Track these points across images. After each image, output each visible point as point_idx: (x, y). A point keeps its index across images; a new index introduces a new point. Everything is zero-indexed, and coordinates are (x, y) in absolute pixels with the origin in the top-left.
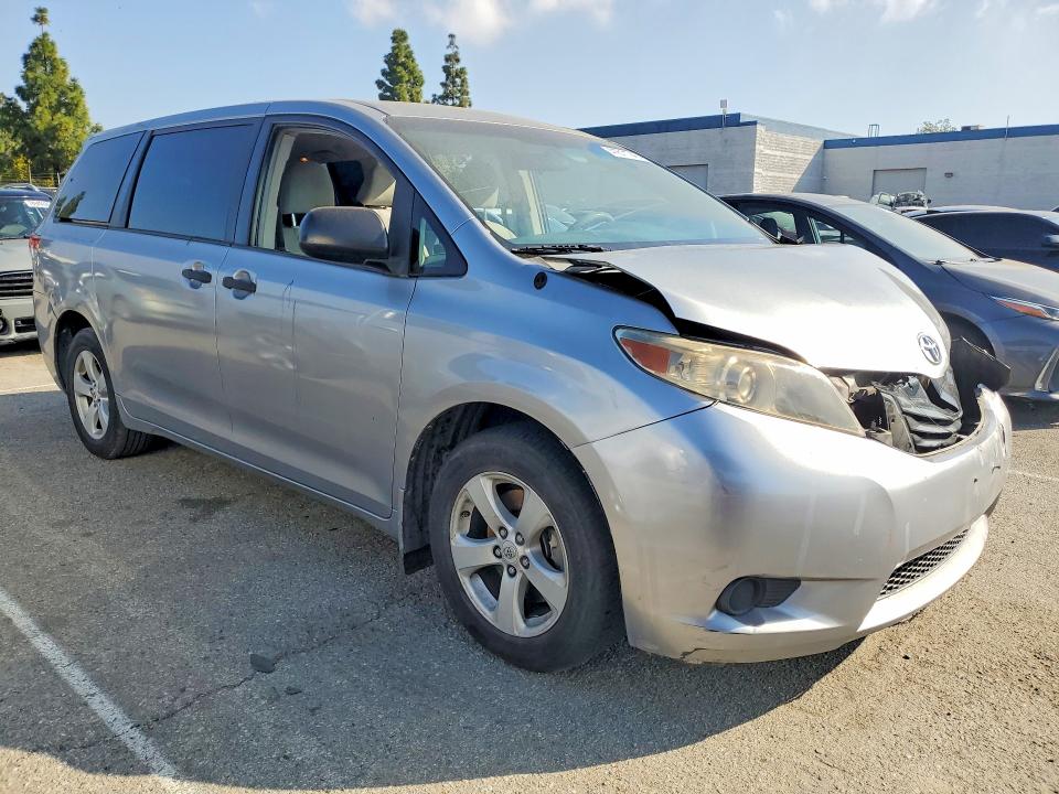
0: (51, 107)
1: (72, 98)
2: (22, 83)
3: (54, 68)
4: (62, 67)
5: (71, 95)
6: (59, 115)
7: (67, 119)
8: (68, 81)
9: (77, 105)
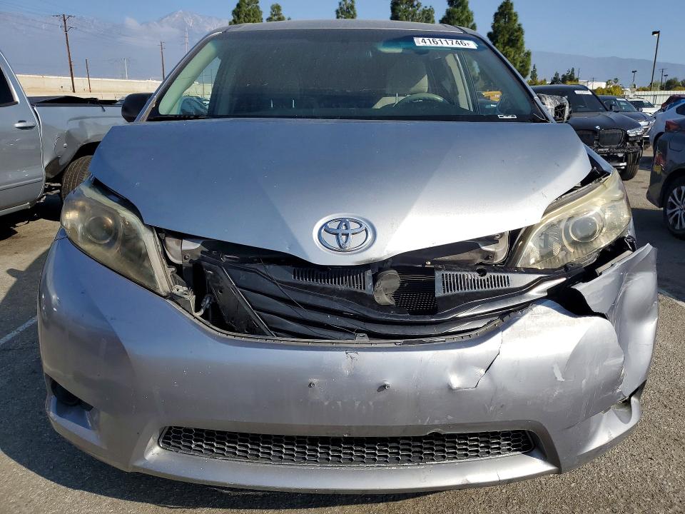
0: (504, 43)
1: (517, 37)
2: (491, 30)
3: (510, 19)
4: (514, 18)
5: (516, 34)
6: (507, 47)
7: (511, 49)
8: (516, 25)
9: (518, 40)
